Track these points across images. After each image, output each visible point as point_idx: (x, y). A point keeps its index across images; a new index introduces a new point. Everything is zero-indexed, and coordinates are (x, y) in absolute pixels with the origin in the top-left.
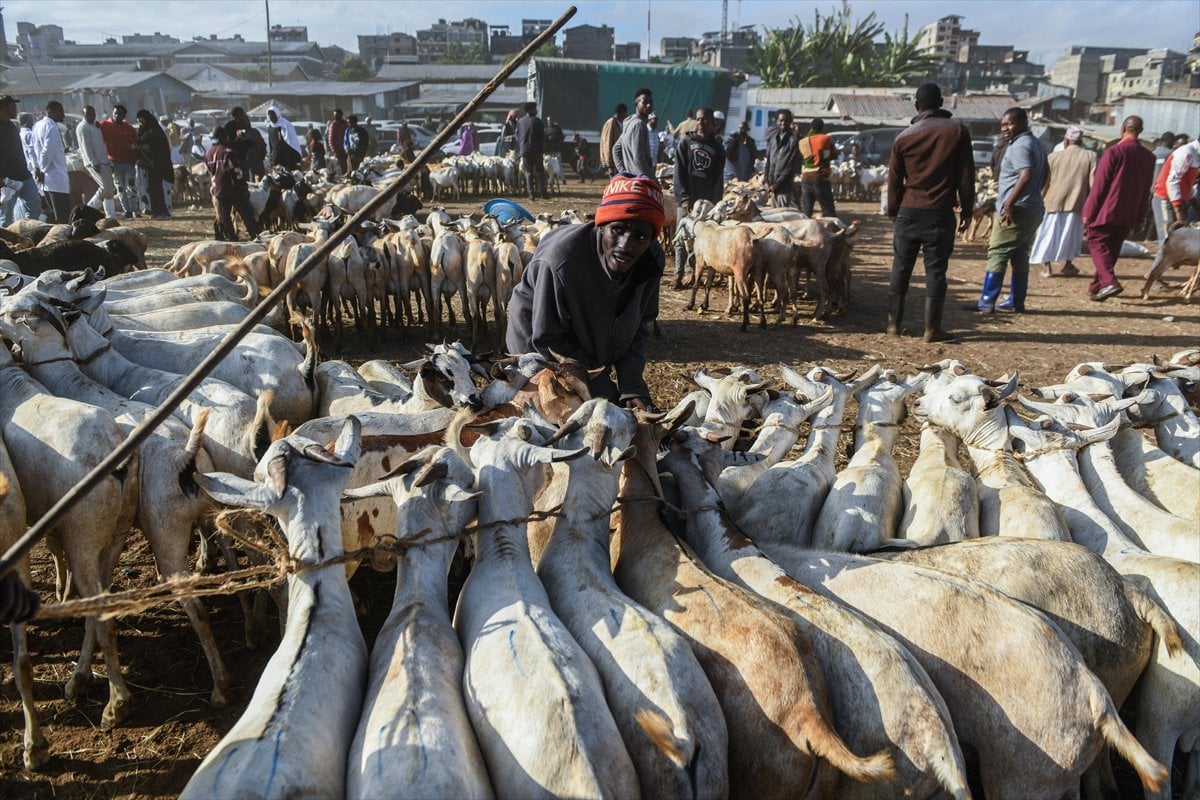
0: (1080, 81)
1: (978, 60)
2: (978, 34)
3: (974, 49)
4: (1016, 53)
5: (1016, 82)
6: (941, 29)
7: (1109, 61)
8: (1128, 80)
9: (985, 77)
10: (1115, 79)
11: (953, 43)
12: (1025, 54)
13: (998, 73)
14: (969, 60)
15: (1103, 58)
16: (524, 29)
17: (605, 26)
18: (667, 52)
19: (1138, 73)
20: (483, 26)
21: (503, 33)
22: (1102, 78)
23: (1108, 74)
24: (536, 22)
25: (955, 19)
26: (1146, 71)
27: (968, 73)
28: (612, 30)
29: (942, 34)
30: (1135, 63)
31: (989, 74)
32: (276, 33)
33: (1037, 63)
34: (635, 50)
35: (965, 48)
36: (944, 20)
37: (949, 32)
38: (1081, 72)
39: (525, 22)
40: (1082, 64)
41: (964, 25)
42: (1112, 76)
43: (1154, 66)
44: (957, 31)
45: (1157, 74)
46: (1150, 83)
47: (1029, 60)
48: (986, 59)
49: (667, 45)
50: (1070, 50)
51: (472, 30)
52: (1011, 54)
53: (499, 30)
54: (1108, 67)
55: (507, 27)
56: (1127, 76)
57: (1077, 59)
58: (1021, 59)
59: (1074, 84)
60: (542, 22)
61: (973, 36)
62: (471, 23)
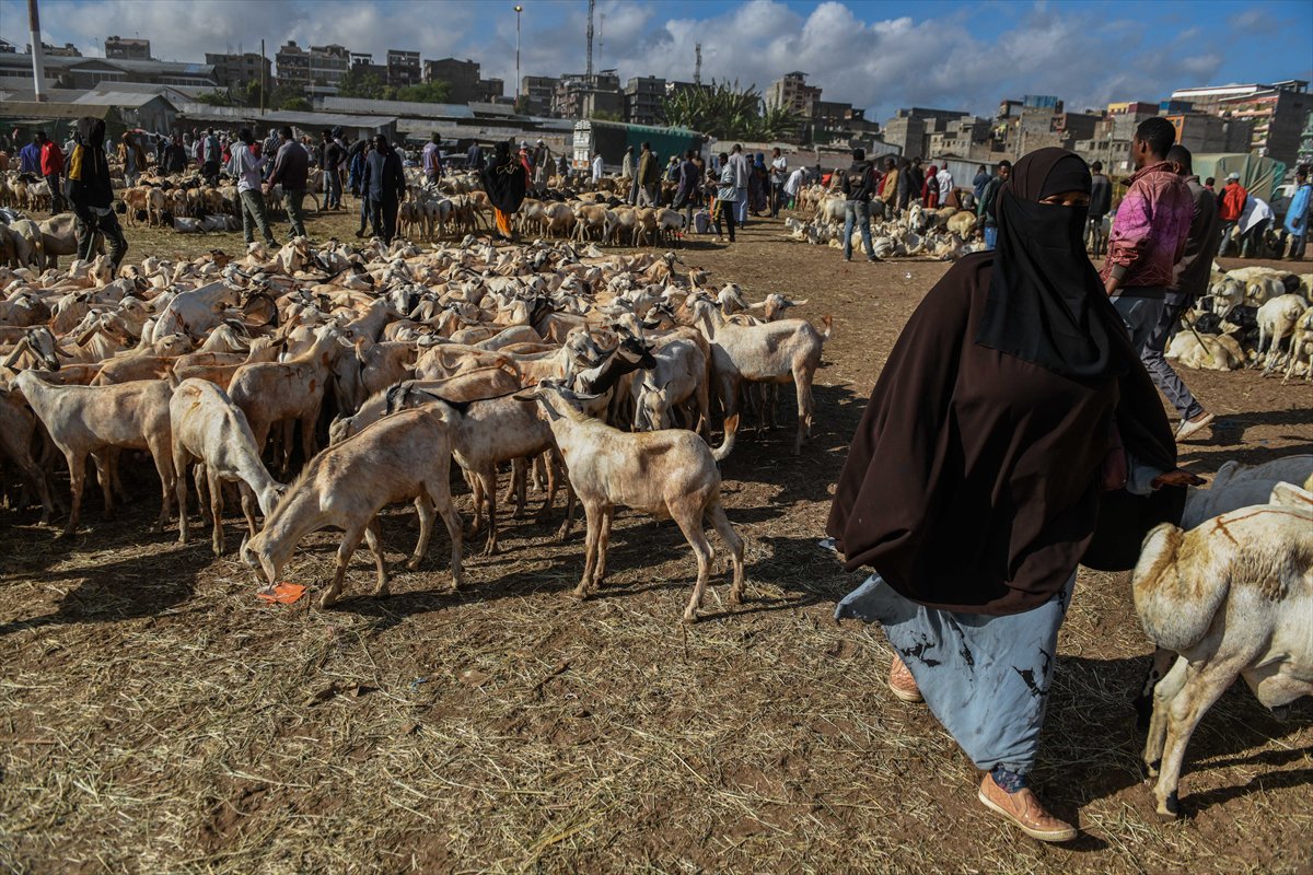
0: (908, 140)
1: (821, 115)
2: (820, 91)
3: (817, 105)
4: (854, 111)
5: (855, 138)
6: (788, 84)
7: (931, 123)
8: (946, 141)
9: (828, 132)
10: (936, 140)
11: (799, 98)
12: (862, 112)
13: (839, 129)
14: (814, 115)
15: (926, 120)
16: (390, 60)
17: (470, 62)
18: (530, 90)
19: (953, 135)
20: (346, 53)
21: (366, 62)
22: (926, 137)
23: (930, 135)
24: (403, 53)
25: (799, 76)
26: (960, 134)
27: (813, 127)
28: (478, 66)
29: (788, 88)
30: (952, 126)
31: (831, 129)
32: (114, 46)
33: (873, 121)
34: (498, 86)
35: (810, 104)
36: (790, 75)
37: (795, 88)
38: (908, 132)
39: (391, 52)
40: (909, 125)
41: (808, 82)
42: (933, 137)
43: (966, 130)
44: (801, 87)
45: (968, 137)
46: (963, 144)
47: (865, 117)
48: (828, 115)
49: (530, 84)
50: (899, 112)
51: (336, 57)
52: (850, 111)
53: (362, 58)
54: (930, 129)
55: (370, 56)
56: (945, 137)
57: (905, 121)
58: (858, 117)
59: (902, 143)
60: (410, 54)
61: (816, 92)
62: (335, 50)
